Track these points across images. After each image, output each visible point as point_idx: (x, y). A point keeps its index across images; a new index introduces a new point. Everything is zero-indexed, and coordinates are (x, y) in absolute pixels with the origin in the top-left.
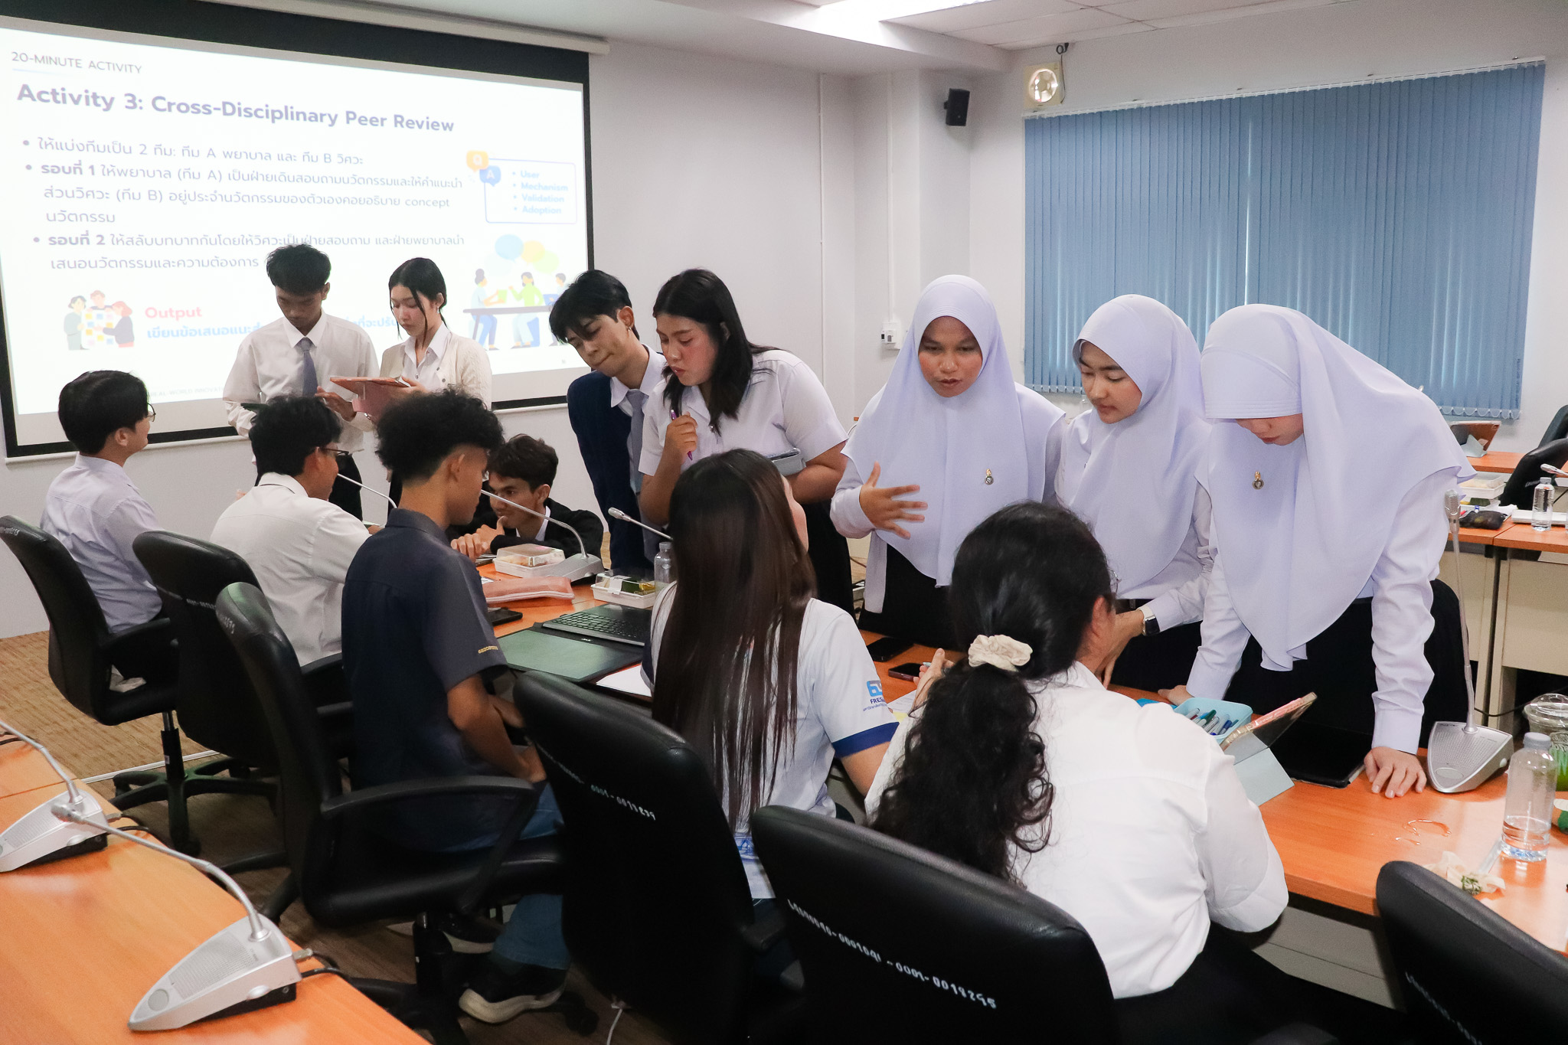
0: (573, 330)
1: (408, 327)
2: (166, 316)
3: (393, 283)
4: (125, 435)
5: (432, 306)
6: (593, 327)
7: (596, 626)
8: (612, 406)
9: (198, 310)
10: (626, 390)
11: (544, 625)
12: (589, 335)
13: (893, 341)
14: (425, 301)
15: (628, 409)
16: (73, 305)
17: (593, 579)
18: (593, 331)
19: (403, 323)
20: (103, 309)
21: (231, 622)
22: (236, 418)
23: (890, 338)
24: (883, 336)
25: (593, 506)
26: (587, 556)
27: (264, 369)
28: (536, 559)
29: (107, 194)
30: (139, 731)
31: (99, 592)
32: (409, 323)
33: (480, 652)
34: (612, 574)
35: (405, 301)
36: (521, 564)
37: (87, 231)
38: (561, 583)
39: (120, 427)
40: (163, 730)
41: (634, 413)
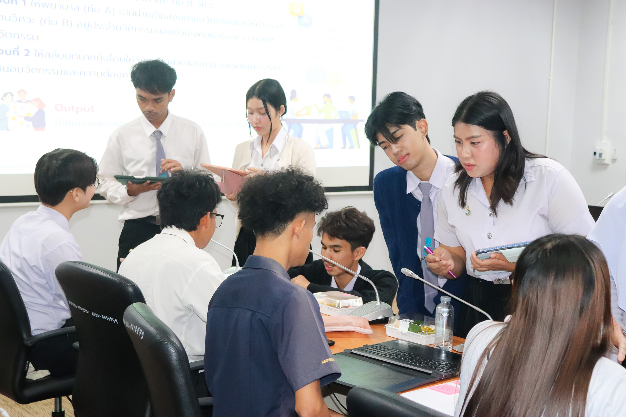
0: (383, 135)
1: (258, 129)
2: (69, 110)
3: (249, 96)
4: (78, 194)
5: (276, 114)
6: (398, 134)
7: (391, 355)
8: (407, 193)
9: (92, 108)
10: (419, 181)
11: (353, 351)
12: (395, 140)
13: (603, 157)
14: (272, 110)
15: (419, 196)
16: (4, 98)
17: (385, 321)
18: (397, 137)
19: (255, 126)
20: (26, 102)
21: (141, 330)
22: (107, 189)
23: (601, 155)
24: (595, 154)
25: (388, 267)
26: (381, 303)
27: (127, 154)
28: (343, 303)
29: (33, 20)
30: (28, 412)
31: (28, 303)
32: (260, 126)
33: (323, 362)
34: (399, 317)
35: (258, 110)
36: (330, 306)
37: (18, 46)
38: (361, 322)
39: (76, 187)
40: (54, 411)
41: (423, 199)
